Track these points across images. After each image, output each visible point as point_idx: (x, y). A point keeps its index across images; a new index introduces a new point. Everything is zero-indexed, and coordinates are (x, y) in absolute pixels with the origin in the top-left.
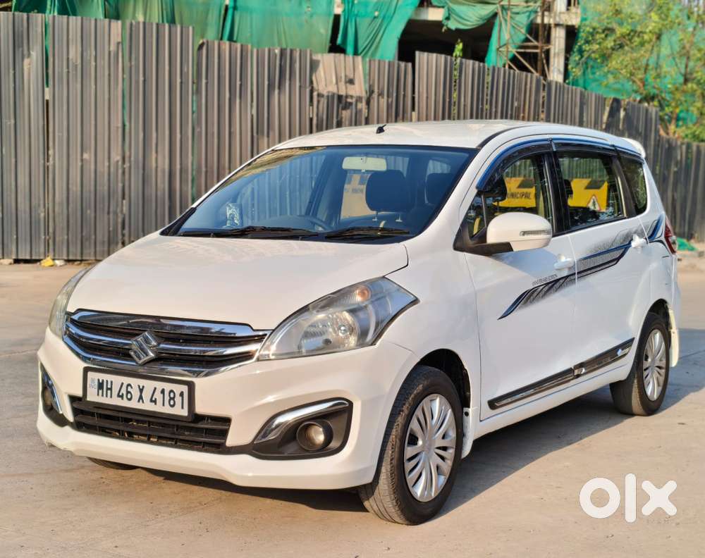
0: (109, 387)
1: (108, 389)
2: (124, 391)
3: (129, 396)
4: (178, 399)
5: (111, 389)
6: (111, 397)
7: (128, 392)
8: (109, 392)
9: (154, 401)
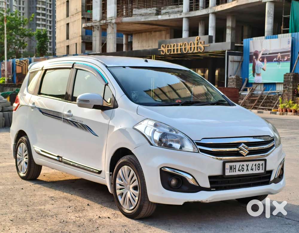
0: (235, 167)
1: (234, 169)
2: (241, 168)
3: (243, 170)
4: (261, 167)
5: (235, 169)
6: (235, 172)
7: (242, 168)
8: (235, 170)
9: (252, 169)
